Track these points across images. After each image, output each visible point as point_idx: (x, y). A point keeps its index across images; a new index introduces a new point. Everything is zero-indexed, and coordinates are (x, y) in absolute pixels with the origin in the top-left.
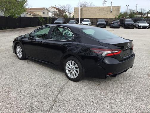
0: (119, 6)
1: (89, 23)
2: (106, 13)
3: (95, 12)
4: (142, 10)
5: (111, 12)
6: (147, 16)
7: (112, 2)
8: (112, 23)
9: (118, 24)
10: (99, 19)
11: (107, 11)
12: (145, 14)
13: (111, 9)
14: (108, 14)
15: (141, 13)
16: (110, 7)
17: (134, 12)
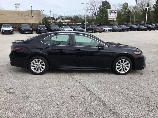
0: (39, 11)
1: (11, 29)
2: (27, 17)
3: (14, 16)
4: (54, 15)
5: (32, 17)
6: (60, 21)
7: (31, 6)
8: (39, 28)
9: (45, 29)
10: (22, 25)
11: (28, 16)
12: (57, 20)
13: (31, 13)
14: (29, 19)
15: (53, 19)
16: (31, 12)
17: (47, 17)
